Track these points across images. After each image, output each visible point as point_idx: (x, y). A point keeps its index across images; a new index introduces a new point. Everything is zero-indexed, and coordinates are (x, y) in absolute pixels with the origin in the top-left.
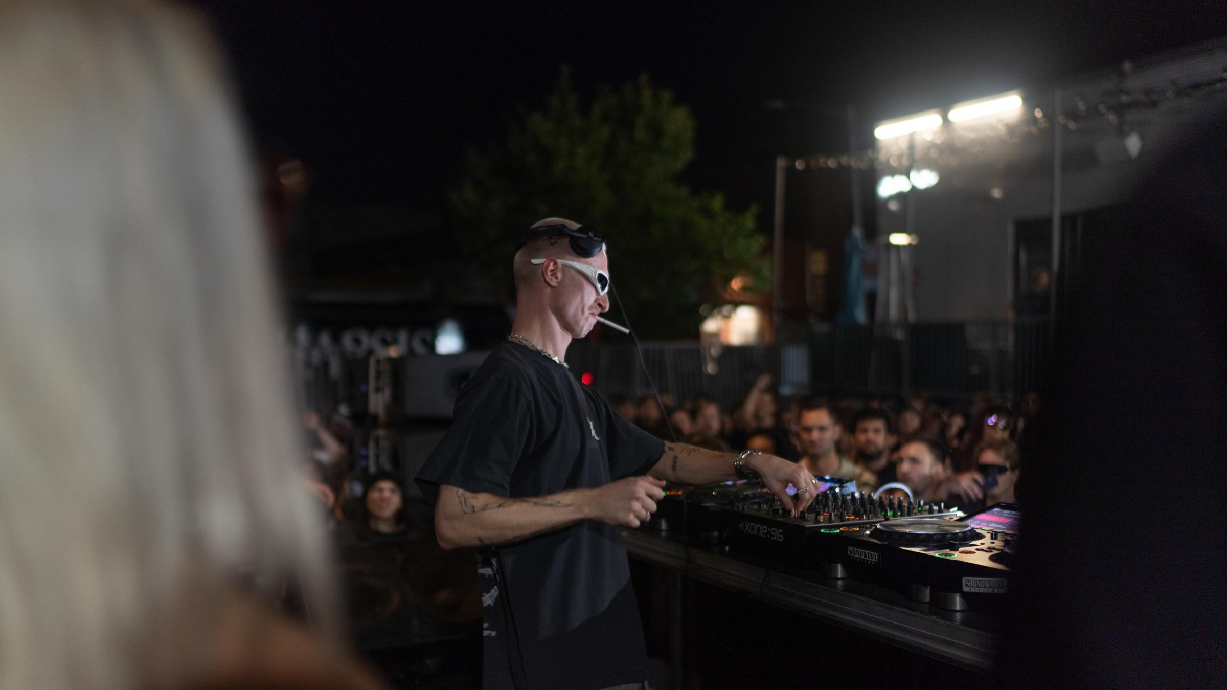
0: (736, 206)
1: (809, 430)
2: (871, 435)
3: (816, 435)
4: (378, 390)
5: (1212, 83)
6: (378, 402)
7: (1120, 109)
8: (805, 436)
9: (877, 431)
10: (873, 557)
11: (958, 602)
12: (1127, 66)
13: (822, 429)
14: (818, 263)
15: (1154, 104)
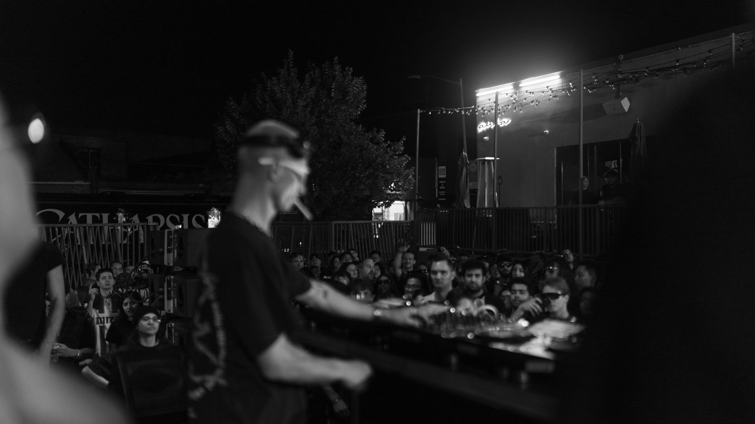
0: (392, 137)
1: (435, 273)
2: (474, 279)
3: (439, 276)
4: (169, 251)
5: (669, 68)
6: (169, 259)
7: (617, 82)
8: (433, 276)
9: (477, 276)
10: (473, 351)
11: (524, 377)
12: (622, 57)
13: (443, 272)
14: (441, 172)
15: (637, 80)
